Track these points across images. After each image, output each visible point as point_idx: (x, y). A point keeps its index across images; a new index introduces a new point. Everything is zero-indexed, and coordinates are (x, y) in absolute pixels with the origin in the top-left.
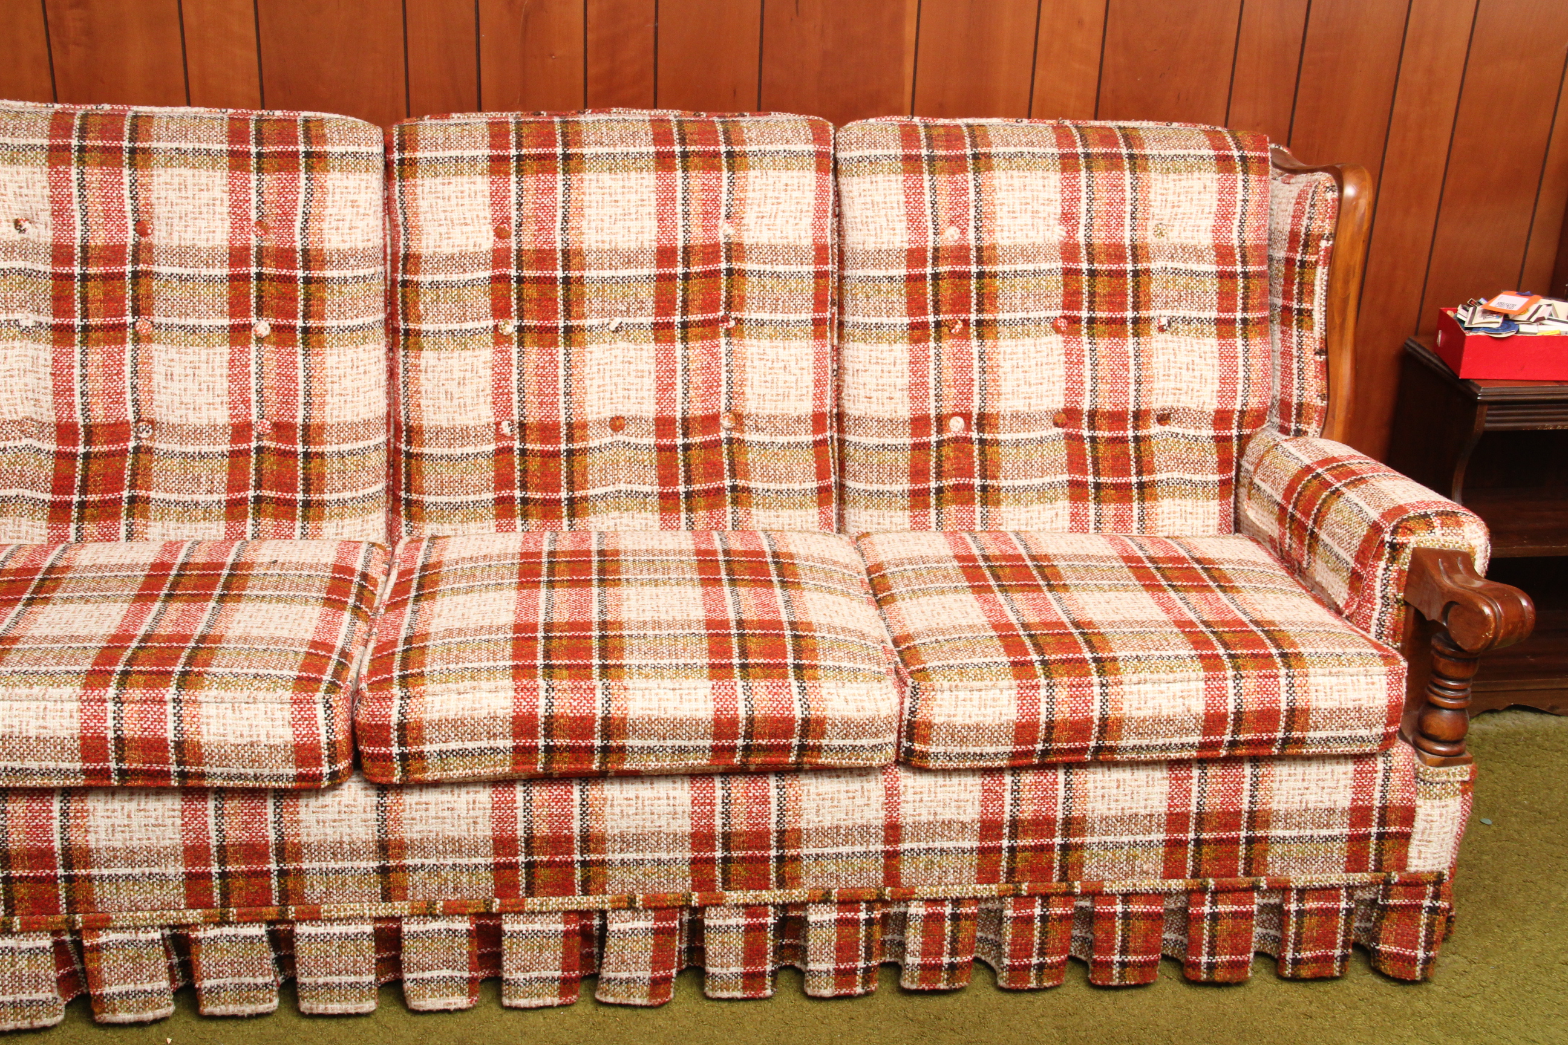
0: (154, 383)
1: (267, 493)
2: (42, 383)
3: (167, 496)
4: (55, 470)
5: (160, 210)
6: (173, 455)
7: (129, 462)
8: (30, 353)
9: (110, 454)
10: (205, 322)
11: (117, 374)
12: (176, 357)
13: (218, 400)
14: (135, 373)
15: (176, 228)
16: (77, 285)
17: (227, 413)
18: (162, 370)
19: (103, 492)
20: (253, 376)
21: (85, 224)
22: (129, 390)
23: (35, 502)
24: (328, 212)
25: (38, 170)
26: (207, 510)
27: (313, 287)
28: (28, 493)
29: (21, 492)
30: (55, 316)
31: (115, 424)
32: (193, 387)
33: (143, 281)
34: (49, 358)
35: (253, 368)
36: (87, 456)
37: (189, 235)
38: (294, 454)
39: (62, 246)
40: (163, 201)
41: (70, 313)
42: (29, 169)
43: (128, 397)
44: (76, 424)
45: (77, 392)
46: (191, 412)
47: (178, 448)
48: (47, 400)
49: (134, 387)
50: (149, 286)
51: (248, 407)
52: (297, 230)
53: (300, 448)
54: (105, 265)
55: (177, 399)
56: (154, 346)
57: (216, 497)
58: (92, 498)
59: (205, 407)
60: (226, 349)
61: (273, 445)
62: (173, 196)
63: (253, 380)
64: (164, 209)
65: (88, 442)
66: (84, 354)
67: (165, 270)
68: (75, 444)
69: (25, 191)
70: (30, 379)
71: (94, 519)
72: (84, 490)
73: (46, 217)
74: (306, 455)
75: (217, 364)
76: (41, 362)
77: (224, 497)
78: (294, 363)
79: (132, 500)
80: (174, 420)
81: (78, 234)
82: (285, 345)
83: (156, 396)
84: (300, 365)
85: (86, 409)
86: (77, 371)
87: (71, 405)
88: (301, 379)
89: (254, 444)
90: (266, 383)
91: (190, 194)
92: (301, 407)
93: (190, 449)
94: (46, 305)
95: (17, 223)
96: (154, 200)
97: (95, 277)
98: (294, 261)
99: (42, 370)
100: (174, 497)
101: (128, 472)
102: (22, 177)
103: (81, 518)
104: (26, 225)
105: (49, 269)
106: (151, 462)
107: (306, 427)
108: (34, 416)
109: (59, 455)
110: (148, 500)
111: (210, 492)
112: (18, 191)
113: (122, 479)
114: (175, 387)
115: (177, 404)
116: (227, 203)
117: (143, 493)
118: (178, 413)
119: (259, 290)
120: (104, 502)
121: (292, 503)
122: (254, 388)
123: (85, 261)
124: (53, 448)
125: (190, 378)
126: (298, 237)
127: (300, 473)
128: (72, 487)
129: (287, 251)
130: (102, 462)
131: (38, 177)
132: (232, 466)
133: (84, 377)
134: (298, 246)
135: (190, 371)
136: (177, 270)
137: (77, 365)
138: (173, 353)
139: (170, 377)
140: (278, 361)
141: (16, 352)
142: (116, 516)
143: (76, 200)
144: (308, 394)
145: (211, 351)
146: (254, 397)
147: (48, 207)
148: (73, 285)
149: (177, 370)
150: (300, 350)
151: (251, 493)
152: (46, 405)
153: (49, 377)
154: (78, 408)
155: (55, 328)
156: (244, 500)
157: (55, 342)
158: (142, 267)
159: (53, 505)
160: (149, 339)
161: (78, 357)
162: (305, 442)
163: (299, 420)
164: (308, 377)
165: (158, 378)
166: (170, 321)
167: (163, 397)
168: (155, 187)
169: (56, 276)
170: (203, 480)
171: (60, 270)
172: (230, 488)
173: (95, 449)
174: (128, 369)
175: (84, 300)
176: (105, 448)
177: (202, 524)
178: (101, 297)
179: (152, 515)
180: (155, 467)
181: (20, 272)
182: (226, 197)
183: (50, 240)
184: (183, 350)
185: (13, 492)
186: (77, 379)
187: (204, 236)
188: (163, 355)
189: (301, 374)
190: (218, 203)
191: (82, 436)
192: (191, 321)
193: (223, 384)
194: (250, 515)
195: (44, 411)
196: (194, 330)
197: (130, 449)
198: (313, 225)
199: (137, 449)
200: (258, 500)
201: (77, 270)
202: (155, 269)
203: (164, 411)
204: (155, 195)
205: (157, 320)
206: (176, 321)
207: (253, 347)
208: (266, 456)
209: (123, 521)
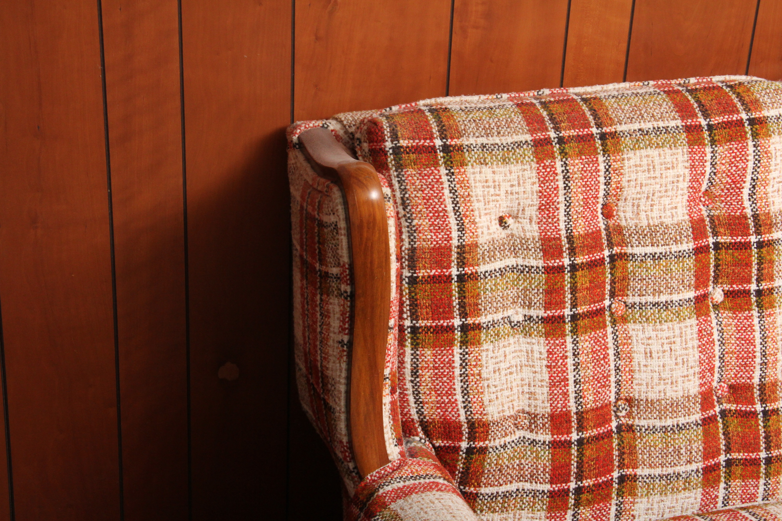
0: (635, 363)
1: (735, 455)
2: (538, 376)
3: (652, 472)
4: (552, 460)
5: (630, 192)
6: (654, 430)
7: (615, 442)
8: (524, 347)
9: (598, 438)
10: (675, 297)
11: (604, 358)
12: (653, 334)
13: (691, 371)
14: (617, 354)
15: (642, 207)
16: (567, 276)
17: (698, 382)
18: (641, 348)
19: (596, 476)
20: (717, 343)
21: (568, 214)
22: (613, 372)
23: (535, 493)
24: (771, 176)
25: (527, 167)
26: (687, 481)
27: (764, 250)
28: (527, 486)
29: (520, 485)
30: (546, 309)
31: (602, 407)
32: (669, 361)
33: (618, 263)
34: (544, 350)
35: (716, 336)
36: (580, 442)
37: (655, 214)
38: (754, 414)
39: (550, 240)
40: (633, 183)
41: (561, 304)
42: (519, 166)
43: (613, 379)
44: (570, 412)
45: (571, 382)
46: (669, 386)
47: (658, 424)
48: (542, 393)
49: (617, 369)
50: (625, 268)
51: (712, 375)
52: (746, 196)
53: (759, 408)
54: (589, 253)
55: (656, 375)
56: (631, 326)
57: (694, 466)
58: (587, 483)
59: (680, 380)
60: (694, 321)
61: (733, 407)
62: (642, 177)
63: (717, 348)
64: (633, 190)
65: (581, 428)
66: (575, 343)
67: (638, 250)
68: (569, 432)
69: (516, 189)
70: (526, 373)
71: (589, 503)
72: (580, 477)
73: (533, 212)
74: (765, 413)
75: (689, 337)
76: (536, 355)
77: (701, 465)
78: (751, 326)
79: (622, 479)
80: (652, 396)
81: (562, 226)
82: (742, 310)
83: (636, 376)
84: (757, 328)
85: (579, 396)
86: (570, 361)
87: (566, 394)
88: (758, 341)
89: (717, 409)
90: (728, 348)
91: (658, 174)
92: (758, 367)
93: (669, 422)
94: (539, 298)
95: (502, 221)
96: (624, 183)
97: (582, 266)
98: (747, 227)
99: (538, 363)
100: (658, 471)
101: (616, 453)
102: (514, 176)
103: (577, 504)
104: (510, 221)
105: (541, 263)
106: (634, 439)
107: (762, 387)
108: (527, 409)
109: (554, 445)
110: (635, 478)
111: (689, 462)
112: (509, 189)
113: (612, 461)
114: (654, 363)
115: (656, 381)
116: (688, 178)
117: (630, 471)
118: (657, 389)
119: (716, 259)
120: (598, 486)
121: (756, 462)
122: (717, 354)
123: (572, 252)
124: (548, 438)
125: (667, 354)
126: (747, 204)
127: (762, 431)
128: (569, 475)
129: (738, 218)
130: (593, 446)
131: (527, 174)
132: (706, 433)
133: (576, 365)
134: (749, 212)
135: (666, 347)
136: (650, 250)
137: (570, 354)
138: (649, 329)
139: (649, 355)
140: (737, 326)
141: (512, 348)
142: (608, 497)
143: (562, 192)
144: (764, 355)
145: (682, 325)
146: (717, 364)
147: (536, 202)
148: (563, 277)
149: (655, 347)
150: (755, 313)
151: (722, 458)
152: (541, 397)
153: (545, 369)
154: (572, 396)
155: (545, 320)
156: (718, 465)
157: (547, 335)
158: (616, 250)
159: (552, 494)
160: (624, 320)
161: (570, 346)
162: (763, 401)
163: (756, 381)
164: (764, 338)
165: (638, 358)
166: (643, 300)
167: (643, 375)
168: (626, 170)
169: (548, 270)
170: (682, 451)
171: (551, 263)
172: (706, 456)
173: (586, 435)
174: (611, 352)
175: (574, 290)
176: (595, 432)
177: (682, 495)
178: (588, 285)
179: (639, 491)
180: (639, 444)
181: (513, 269)
182: (687, 171)
183: (536, 234)
184: (658, 327)
185: (513, 487)
186: (571, 367)
187: (668, 213)
188: (640, 333)
189: (757, 335)
190: (681, 179)
191: (574, 424)
192: (663, 298)
193: (694, 355)
194: (723, 479)
195: (539, 403)
196: (667, 305)
197: (614, 430)
198: (760, 190)
199: (619, 427)
200: (729, 463)
201: (566, 261)
202: (629, 250)
203: (643, 388)
204: (625, 179)
205: (630, 300)
206: (650, 299)
207: (713, 315)
208: (730, 419)
209: (614, 502)
